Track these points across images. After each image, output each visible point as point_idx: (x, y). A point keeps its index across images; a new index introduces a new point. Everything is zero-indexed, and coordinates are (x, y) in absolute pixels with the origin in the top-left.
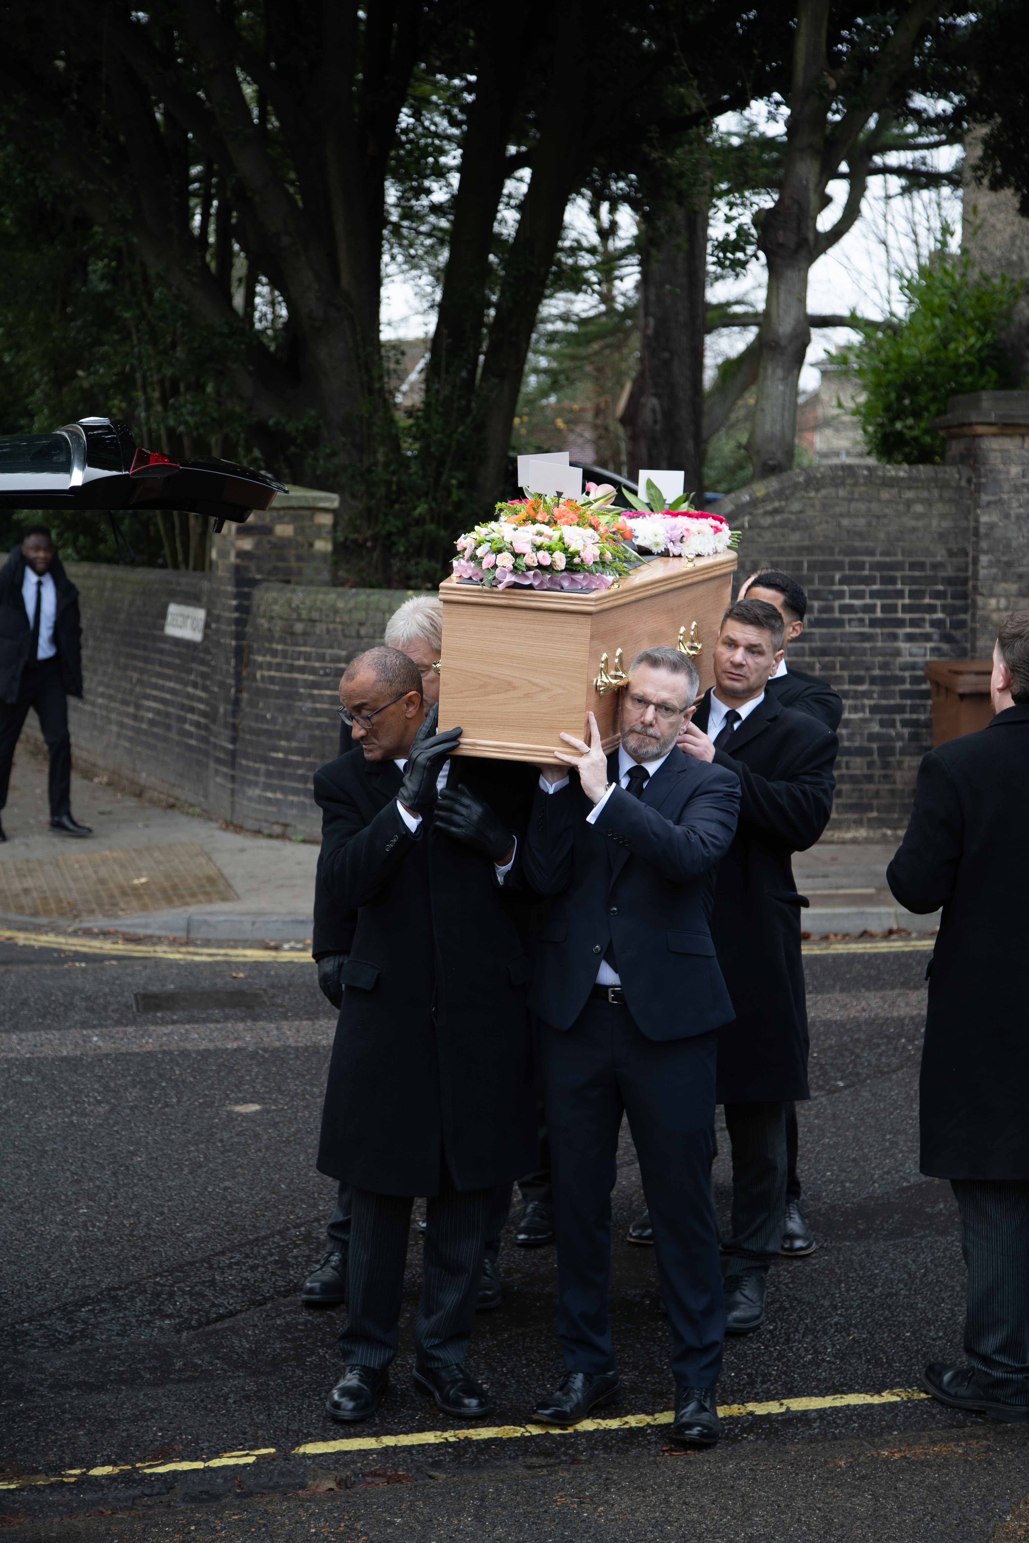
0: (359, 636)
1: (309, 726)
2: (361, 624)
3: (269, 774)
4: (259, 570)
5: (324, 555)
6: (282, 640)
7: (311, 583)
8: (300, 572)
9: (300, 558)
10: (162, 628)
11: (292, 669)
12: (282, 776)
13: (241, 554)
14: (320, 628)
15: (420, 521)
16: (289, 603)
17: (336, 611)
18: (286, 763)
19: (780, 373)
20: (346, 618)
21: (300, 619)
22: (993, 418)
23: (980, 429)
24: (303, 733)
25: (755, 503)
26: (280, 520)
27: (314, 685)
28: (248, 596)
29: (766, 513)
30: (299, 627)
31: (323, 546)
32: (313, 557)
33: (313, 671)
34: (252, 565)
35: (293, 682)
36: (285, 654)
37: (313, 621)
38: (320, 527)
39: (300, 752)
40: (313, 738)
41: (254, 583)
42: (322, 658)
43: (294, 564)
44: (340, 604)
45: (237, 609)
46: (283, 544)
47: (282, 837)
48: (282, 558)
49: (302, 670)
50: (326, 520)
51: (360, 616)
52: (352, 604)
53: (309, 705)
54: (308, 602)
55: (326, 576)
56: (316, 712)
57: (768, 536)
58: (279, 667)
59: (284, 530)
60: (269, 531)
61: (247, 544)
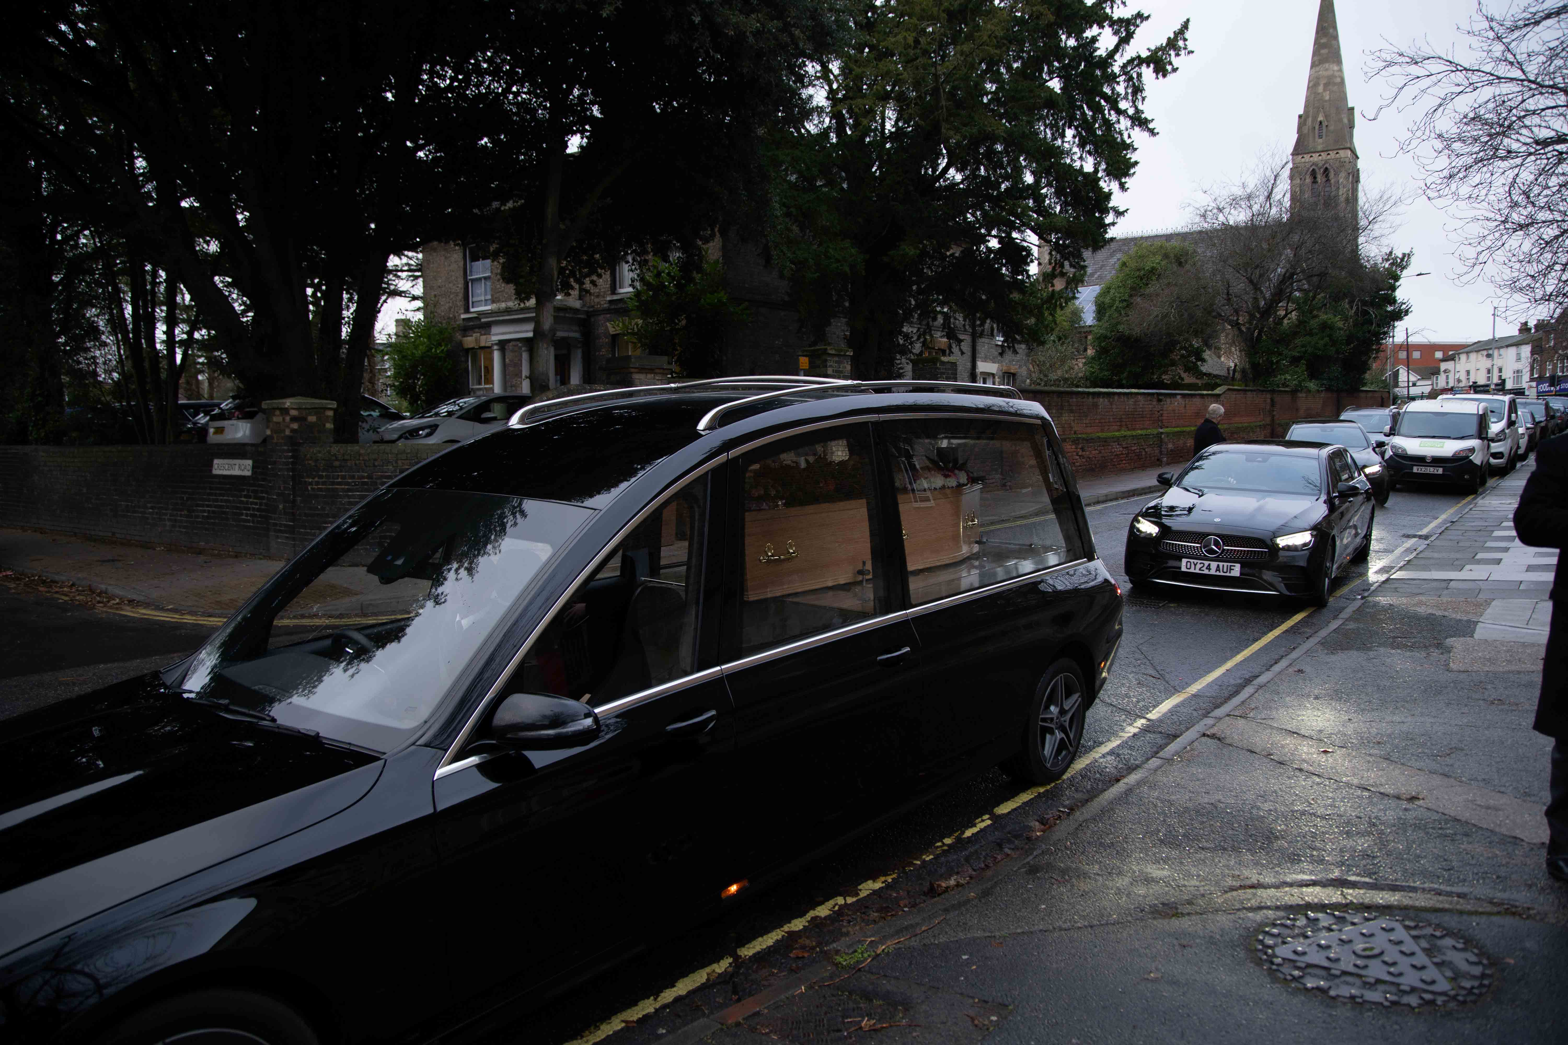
0: (374, 466)
2: (375, 460)
4: (301, 438)
5: (330, 430)
6: (325, 471)
8: (320, 438)
9: (320, 432)
10: (211, 471)
11: (333, 483)
14: (350, 463)
16: (329, 452)
17: (360, 455)
19: (545, 346)
20: (366, 458)
21: (337, 460)
22: (637, 366)
23: (632, 370)
26: (310, 414)
27: (349, 490)
28: (295, 451)
30: (336, 463)
31: (330, 426)
32: (325, 431)
33: (348, 484)
35: (334, 490)
36: (327, 477)
37: (345, 460)
38: (328, 417)
42: (353, 477)
43: (317, 435)
45: (292, 457)
46: (311, 426)
48: (310, 432)
49: (339, 484)
50: (331, 414)
52: (369, 451)
54: (342, 451)
55: (331, 440)
58: (324, 483)
59: (312, 419)
60: (305, 419)
61: (295, 426)
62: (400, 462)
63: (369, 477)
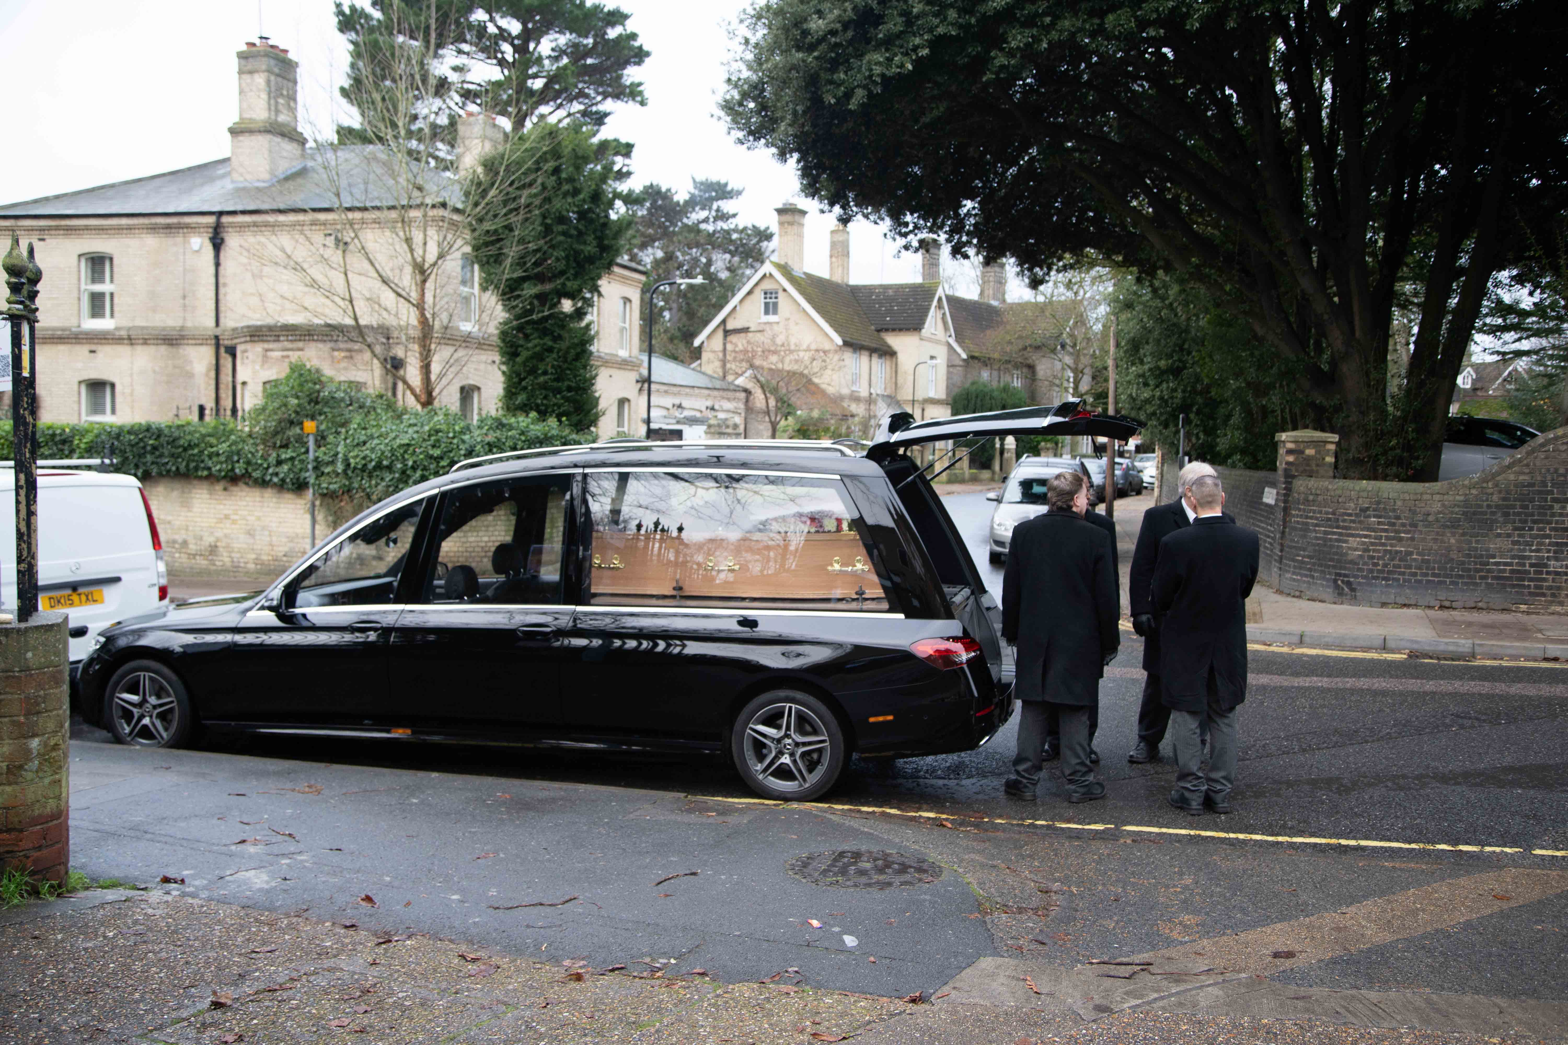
1: (1314, 545)
3: (1295, 567)
4: (1297, 471)
5: (1330, 464)
6: (1303, 504)
7: (1322, 477)
8: (1317, 472)
9: (1317, 465)
10: (1261, 498)
11: (1307, 517)
12: (1300, 568)
13: (1287, 463)
14: (1320, 498)
15: (1393, 448)
17: (1329, 490)
18: (1302, 562)
21: (1311, 494)
24: (1310, 548)
25: (1556, 438)
26: (1308, 447)
27: (1317, 525)
28: (1291, 483)
29: (1563, 444)
30: (1311, 498)
31: (1330, 459)
32: (1324, 465)
33: (1317, 519)
34: (1293, 468)
35: (1307, 524)
36: (1304, 510)
37: (1317, 495)
38: (1328, 450)
39: (1309, 557)
40: (1315, 551)
41: (1294, 477)
42: (1320, 512)
43: (1314, 468)
44: (1330, 487)
45: (1285, 489)
46: (1309, 459)
47: (1299, 597)
48: (1308, 465)
49: (1311, 518)
50: (1332, 447)
51: (1339, 492)
53: (1314, 535)
54: (1319, 486)
55: (1331, 474)
56: (1317, 538)
57: (1564, 455)
58: (1301, 516)
59: (1310, 452)
60: (1302, 452)
61: (1291, 459)
62: (1360, 500)
63: (1333, 513)
